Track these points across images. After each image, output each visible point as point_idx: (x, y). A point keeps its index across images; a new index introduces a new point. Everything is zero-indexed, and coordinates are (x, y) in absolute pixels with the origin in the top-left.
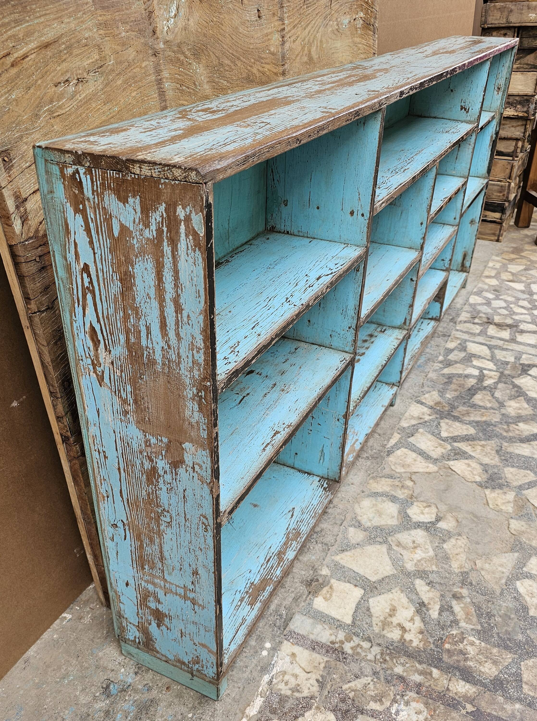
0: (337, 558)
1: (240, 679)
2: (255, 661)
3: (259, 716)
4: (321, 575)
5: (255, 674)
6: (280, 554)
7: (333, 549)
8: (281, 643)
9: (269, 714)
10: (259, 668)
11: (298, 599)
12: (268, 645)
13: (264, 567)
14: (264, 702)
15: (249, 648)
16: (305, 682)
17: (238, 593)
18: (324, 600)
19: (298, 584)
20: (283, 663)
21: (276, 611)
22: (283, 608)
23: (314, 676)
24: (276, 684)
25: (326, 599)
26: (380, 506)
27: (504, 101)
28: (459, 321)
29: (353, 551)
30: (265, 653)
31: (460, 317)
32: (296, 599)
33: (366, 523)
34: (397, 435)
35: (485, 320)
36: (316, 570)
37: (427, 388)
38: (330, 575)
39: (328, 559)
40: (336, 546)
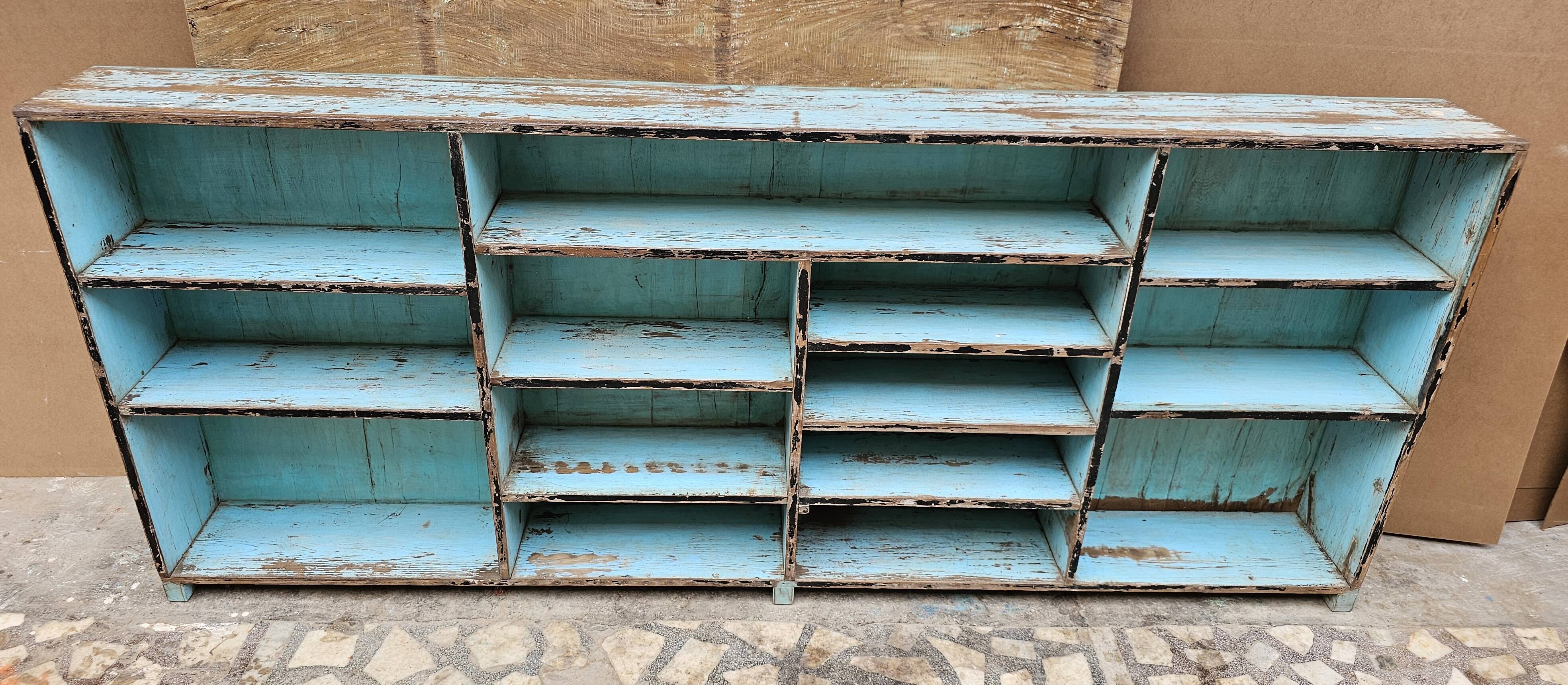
0: (396, 630)
1: (199, 607)
2: (223, 610)
3: (153, 634)
4: (362, 625)
5: (207, 616)
6: (350, 567)
7: (413, 623)
8: (251, 622)
9: (155, 639)
10: (214, 616)
11: (319, 618)
12: (245, 614)
14: (170, 633)
15: (240, 602)
16: (198, 654)
17: (278, 554)
18: (321, 637)
19: (343, 612)
20: (222, 632)
21: (296, 606)
22: (301, 610)
23: (206, 659)
24: (194, 634)
25: (324, 640)
26: (514, 645)
27: (1472, 264)
28: (1160, 627)
29: (414, 640)
30: (235, 615)
31: (1182, 627)
32: (318, 616)
33: (473, 639)
34: (695, 625)
35: (1209, 664)
36: (370, 618)
37: (859, 631)
38: (365, 631)
39: (393, 623)
40: (417, 624)
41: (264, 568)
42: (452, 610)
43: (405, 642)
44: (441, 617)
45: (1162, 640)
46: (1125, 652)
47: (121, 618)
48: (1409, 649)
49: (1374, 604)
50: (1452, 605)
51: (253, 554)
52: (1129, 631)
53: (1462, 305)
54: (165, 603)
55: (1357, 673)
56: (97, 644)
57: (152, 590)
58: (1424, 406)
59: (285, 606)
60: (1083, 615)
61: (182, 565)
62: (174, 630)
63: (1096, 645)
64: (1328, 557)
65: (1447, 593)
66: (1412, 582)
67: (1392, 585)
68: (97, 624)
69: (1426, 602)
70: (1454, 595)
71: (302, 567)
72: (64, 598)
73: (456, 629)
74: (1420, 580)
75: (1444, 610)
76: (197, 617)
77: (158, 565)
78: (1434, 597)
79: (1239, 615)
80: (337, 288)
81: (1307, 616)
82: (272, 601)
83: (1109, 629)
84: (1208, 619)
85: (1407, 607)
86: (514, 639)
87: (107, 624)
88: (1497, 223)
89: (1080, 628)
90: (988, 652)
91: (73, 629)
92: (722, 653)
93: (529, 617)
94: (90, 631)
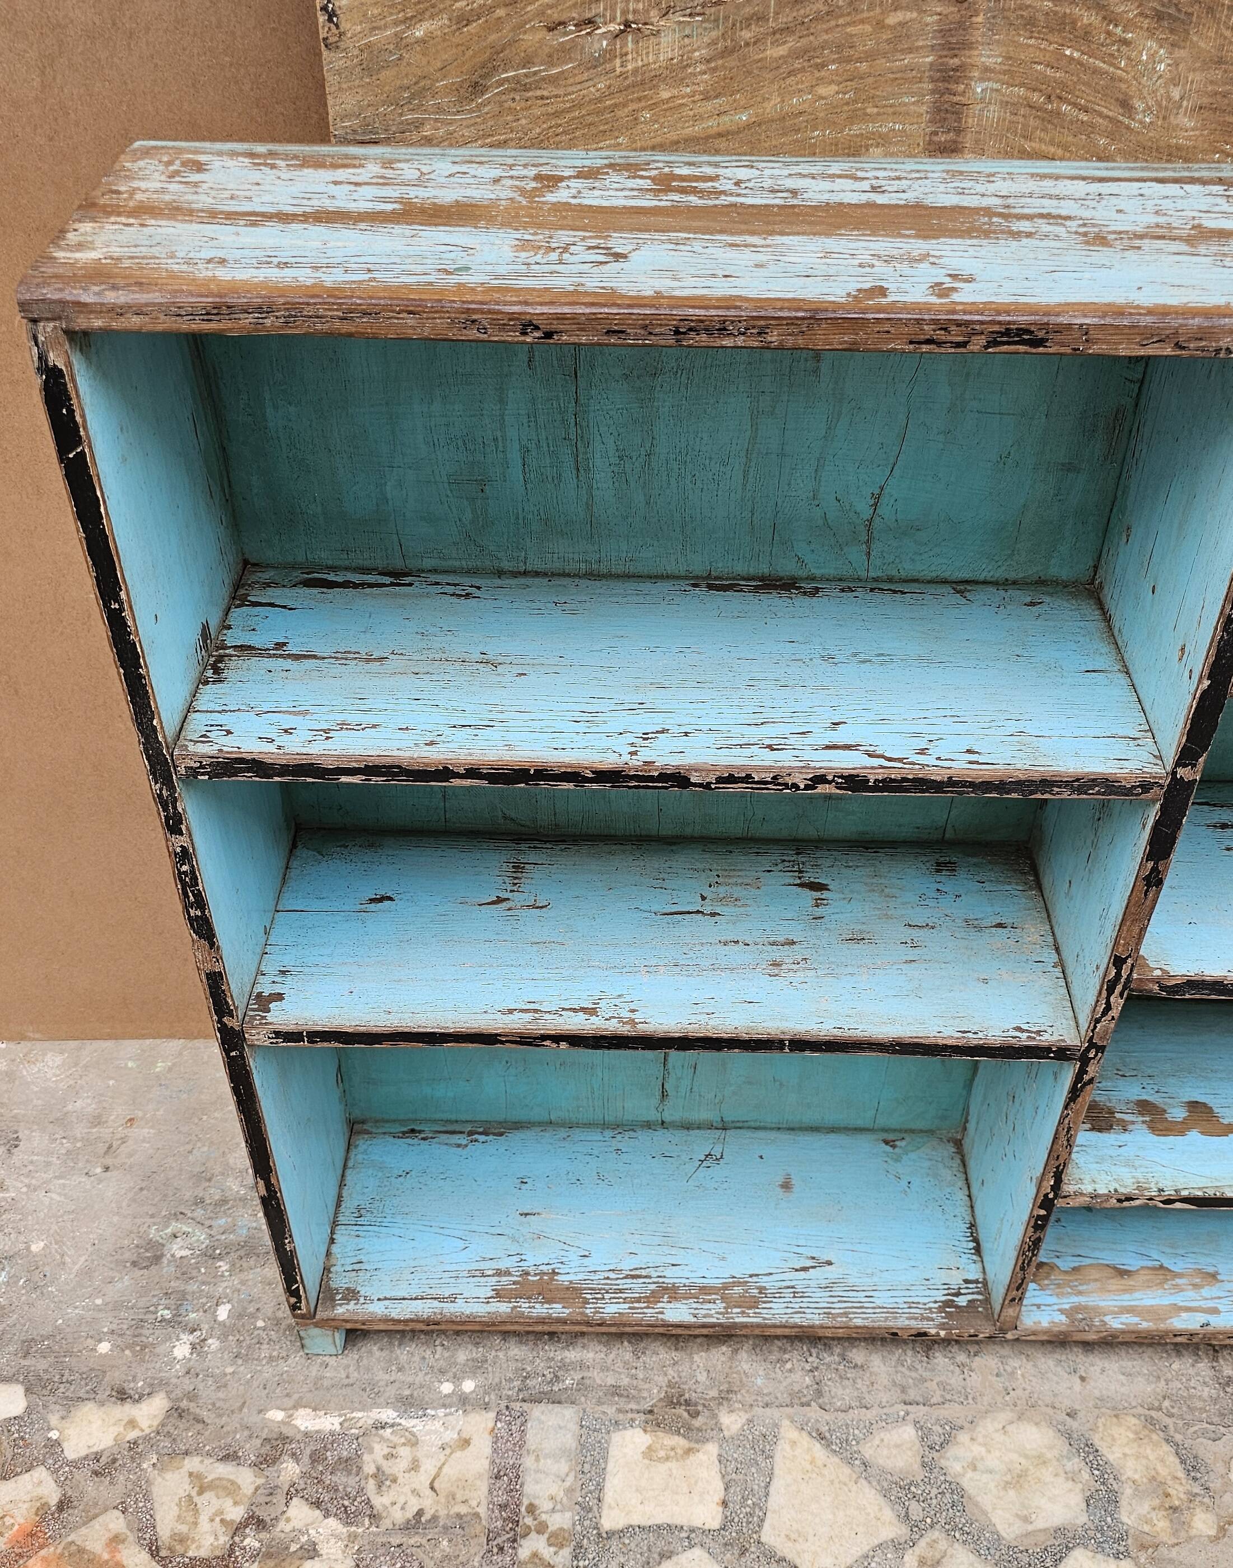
0: (789, 1432)
1: (368, 1370)
2: (420, 1378)
3: (299, 1437)
4: (714, 1416)
5: (391, 1392)
6: (672, 1292)
7: (814, 1412)
8: (486, 1407)
9: (308, 1452)
10: (407, 1392)
11: (620, 1395)
12: (468, 1386)
13: (612, 1275)
14: (332, 1433)
15: (446, 1354)
16: (407, 1489)
17: (517, 1258)
18: (643, 1448)
19: (662, 1381)
20: (436, 1432)
21: (564, 1366)
22: (578, 1376)
23: (429, 1503)
24: (382, 1437)
25: (649, 1453)
26: (1046, 1474)
29: (836, 1460)
30: (447, 1388)
32: (616, 1391)
33: (957, 1459)
36: (725, 1397)
38: (727, 1436)
39: (774, 1413)
40: (827, 1416)
41: (499, 1295)
42: (883, 1380)
43: (820, 1463)
44: (868, 1399)
47: (221, 1395)
51: (466, 1260)
54: (297, 1359)
56: (192, 1464)
57: (260, 1324)
59: (541, 1365)
61: (329, 1289)
62: (336, 1429)
68: (177, 1412)
71: (573, 1293)
72: (91, 1342)
73: (914, 1432)
76: (373, 1394)
77: (293, 1300)
80: (829, 782)
82: (511, 1353)
86: (1042, 1459)
87: (198, 1411)
91: (132, 1423)
93: (1048, 1400)
94: (169, 1428)
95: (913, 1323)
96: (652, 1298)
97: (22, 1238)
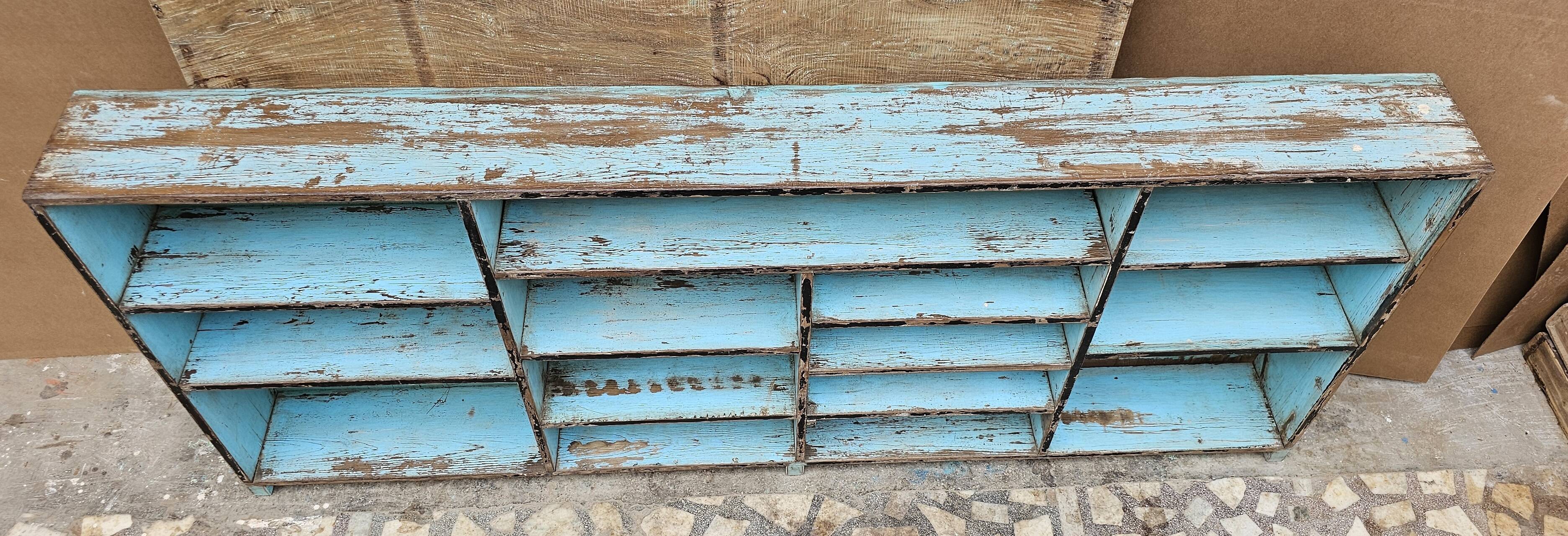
0: (461, 518)
1: (283, 501)
2: (305, 504)
3: (250, 531)
4: (431, 513)
5: (292, 510)
6: (410, 464)
7: (474, 509)
8: (333, 514)
10: (299, 510)
11: (392, 506)
12: (326, 506)
13: (386, 458)
14: (264, 529)
15: (318, 493)
17: (344, 452)
18: (398, 527)
19: (411, 499)
20: (309, 526)
21: (369, 495)
22: (374, 499)
24: (285, 528)
25: (400, 529)
26: (565, 529)
27: (1426, 250)
28: (1117, 485)
29: (478, 528)
30: (316, 507)
31: (1135, 484)
32: (390, 505)
33: (530, 525)
34: (719, 501)
35: (1153, 522)
36: (436, 505)
37: (860, 500)
38: (435, 520)
39: (457, 510)
40: (479, 510)
41: (334, 469)
42: (507, 494)
43: (471, 530)
44: (499, 502)
45: (1117, 499)
46: (1084, 510)
47: (217, 515)
48: (1323, 498)
49: (1305, 451)
50: (1370, 449)
51: (322, 454)
52: (1090, 490)
53: (1411, 278)
54: (252, 497)
55: (1275, 526)
58: (1366, 341)
59: (359, 495)
60: (1052, 474)
61: (260, 469)
62: (267, 526)
63: (1061, 506)
64: (1271, 416)
65: (1370, 435)
66: (1343, 425)
67: (1324, 429)
68: (198, 523)
69: (1349, 446)
70: (1375, 437)
71: (368, 466)
72: (161, 495)
73: (512, 515)
74: (1350, 422)
75: (1363, 455)
76: (284, 511)
77: (240, 476)
78: (1358, 441)
79: (1186, 469)
81: (1244, 466)
82: (347, 491)
83: (1073, 488)
84: (1159, 474)
85: (1332, 453)
86: (565, 523)
87: (207, 522)
88: (1453, 225)
89: (1049, 488)
90: (969, 517)
91: (178, 529)
92: (744, 530)
93: (574, 498)
94: (194, 530)
95: (512, 471)
96: (402, 467)
97: (130, 450)
